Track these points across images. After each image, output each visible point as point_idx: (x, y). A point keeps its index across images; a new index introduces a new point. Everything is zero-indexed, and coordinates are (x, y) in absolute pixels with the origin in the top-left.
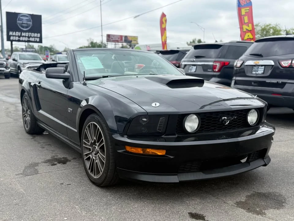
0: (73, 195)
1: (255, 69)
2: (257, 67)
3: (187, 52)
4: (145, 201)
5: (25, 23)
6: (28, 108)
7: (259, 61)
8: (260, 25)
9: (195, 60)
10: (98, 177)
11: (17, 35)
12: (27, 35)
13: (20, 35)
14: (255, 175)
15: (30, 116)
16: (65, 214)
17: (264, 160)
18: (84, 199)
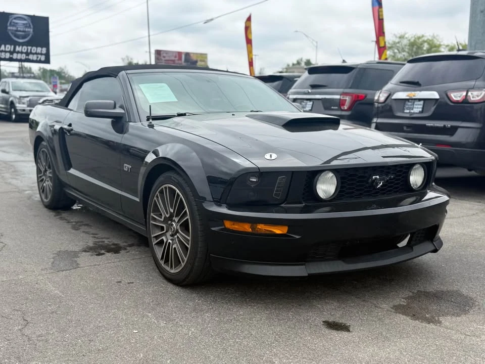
0: (140, 298)
1: (408, 105)
2: (411, 102)
3: (296, 79)
4: (254, 306)
5: (22, 29)
6: (47, 168)
7: (416, 92)
8: (406, 36)
9: (310, 91)
10: (177, 271)
11: (7, 50)
12: (24, 49)
13: (12, 50)
14: (417, 267)
15: (51, 180)
16: (132, 324)
17: (434, 243)
18: (159, 304)
